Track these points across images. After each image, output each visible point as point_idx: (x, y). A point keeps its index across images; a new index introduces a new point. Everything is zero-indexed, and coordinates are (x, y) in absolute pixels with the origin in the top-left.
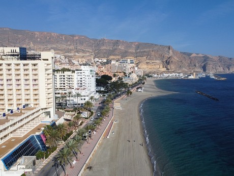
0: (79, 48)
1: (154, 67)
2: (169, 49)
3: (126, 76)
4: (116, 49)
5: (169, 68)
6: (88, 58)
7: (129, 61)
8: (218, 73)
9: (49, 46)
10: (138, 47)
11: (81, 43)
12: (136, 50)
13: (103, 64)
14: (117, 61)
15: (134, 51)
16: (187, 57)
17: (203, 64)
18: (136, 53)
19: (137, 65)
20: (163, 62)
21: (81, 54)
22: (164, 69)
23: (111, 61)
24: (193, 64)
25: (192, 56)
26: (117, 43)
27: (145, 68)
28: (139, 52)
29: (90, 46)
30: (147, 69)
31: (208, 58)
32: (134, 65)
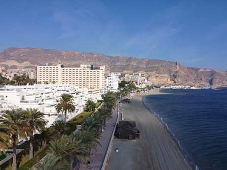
0: (98, 64)
1: (163, 80)
2: (176, 64)
3: (137, 84)
4: (129, 65)
5: (176, 81)
7: (140, 74)
8: (224, 87)
10: (148, 63)
14: (130, 75)
15: (145, 66)
16: (194, 72)
17: (210, 79)
20: (171, 76)
22: (172, 82)
23: (125, 75)
24: (199, 78)
25: (200, 70)
26: (130, 59)
27: (154, 80)
28: (150, 67)
30: (156, 82)
31: (215, 72)
32: (144, 78)
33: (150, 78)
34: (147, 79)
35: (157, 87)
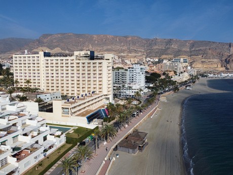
0: (132, 48)
1: (211, 66)
2: (230, 46)
3: (177, 74)
4: (168, 48)
5: (229, 67)
6: (139, 58)
7: (182, 60)
9: (105, 48)
10: (193, 45)
11: (134, 43)
12: (190, 49)
13: (155, 63)
14: (169, 60)
15: (188, 50)
20: (222, 61)
21: (133, 54)
22: (224, 69)
23: (163, 60)
26: (170, 42)
27: (199, 67)
28: (194, 51)
29: (142, 46)
30: (202, 69)
32: (187, 64)
33: (195, 64)
34: (191, 66)
35: (203, 76)
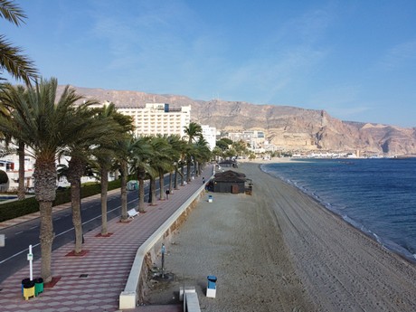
1: (298, 143)
2: (322, 115)
4: (235, 116)
5: (322, 145)
7: (256, 133)
10: (271, 113)
15: (265, 119)
16: (354, 129)
17: (383, 141)
18: (268, 122)
19: (269, 139)
20: (312, 136)
22: (315, 147)
24: (364, 141)
25: (365, 127)
26: (237, 106)
27: (280, 144)
28: (273, 120)
30: (285, 146)
31: (393, 130)
32: (263, 139)
33: (274, 139)
34: (269, 141)
35: (286, 155)
